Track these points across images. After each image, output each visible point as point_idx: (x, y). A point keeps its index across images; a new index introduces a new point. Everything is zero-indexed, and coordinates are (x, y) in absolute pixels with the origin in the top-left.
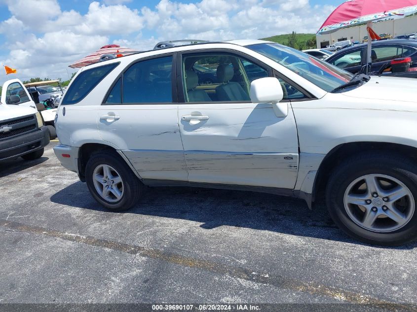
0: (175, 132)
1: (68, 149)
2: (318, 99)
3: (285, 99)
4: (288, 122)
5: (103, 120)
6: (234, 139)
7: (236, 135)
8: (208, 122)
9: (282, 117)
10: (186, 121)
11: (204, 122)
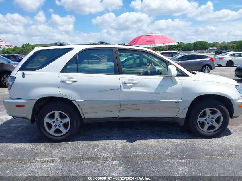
0: (117, 90)
1: (24, 101)
2: (189, 76)
3: (178, 76)
4: (178, 86)
5: (63, 82)
6: (152, 93)
7: (153, 91)
8: (138, 85)
9: (176, 83)
10: (125, 84)
11: (135, 85)
